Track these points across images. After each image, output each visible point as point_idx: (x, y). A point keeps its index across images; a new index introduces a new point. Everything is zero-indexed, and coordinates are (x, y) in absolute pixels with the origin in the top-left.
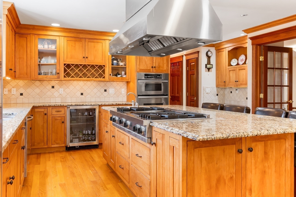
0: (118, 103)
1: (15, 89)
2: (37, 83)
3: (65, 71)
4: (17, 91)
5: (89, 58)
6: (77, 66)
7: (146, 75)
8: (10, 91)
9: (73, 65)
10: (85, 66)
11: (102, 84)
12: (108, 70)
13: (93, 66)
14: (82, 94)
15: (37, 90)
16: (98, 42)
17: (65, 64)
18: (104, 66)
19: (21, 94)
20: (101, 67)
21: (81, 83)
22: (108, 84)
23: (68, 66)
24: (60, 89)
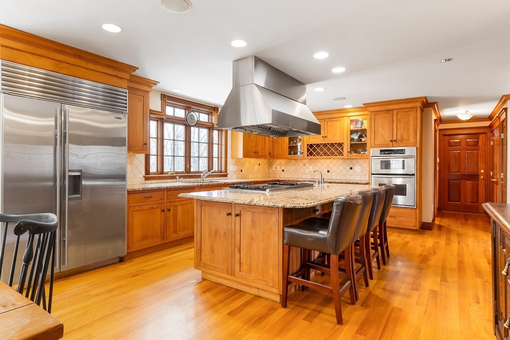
0: (348, 181)
1: (279, 166)
2: (293, 162)
3: (308, 150)
4: (280, 168)
5: (328, 138)
6: (318, 145)
7: (381, 151)
8: (276, 168)
9: (314, 144)
10: (325, 145)
11: (348, 162)
12: (346, 147)
13: (332, 145)
14: (328, 171)
15: (293, 168)
16: (336, 121)
17: (308, 145)
18: (343, 143)
19: (283, 171)
20: (340, 145)
21: (328, 161)
22: (354, 161)
23: (311, 146)
24: (310, 167)
